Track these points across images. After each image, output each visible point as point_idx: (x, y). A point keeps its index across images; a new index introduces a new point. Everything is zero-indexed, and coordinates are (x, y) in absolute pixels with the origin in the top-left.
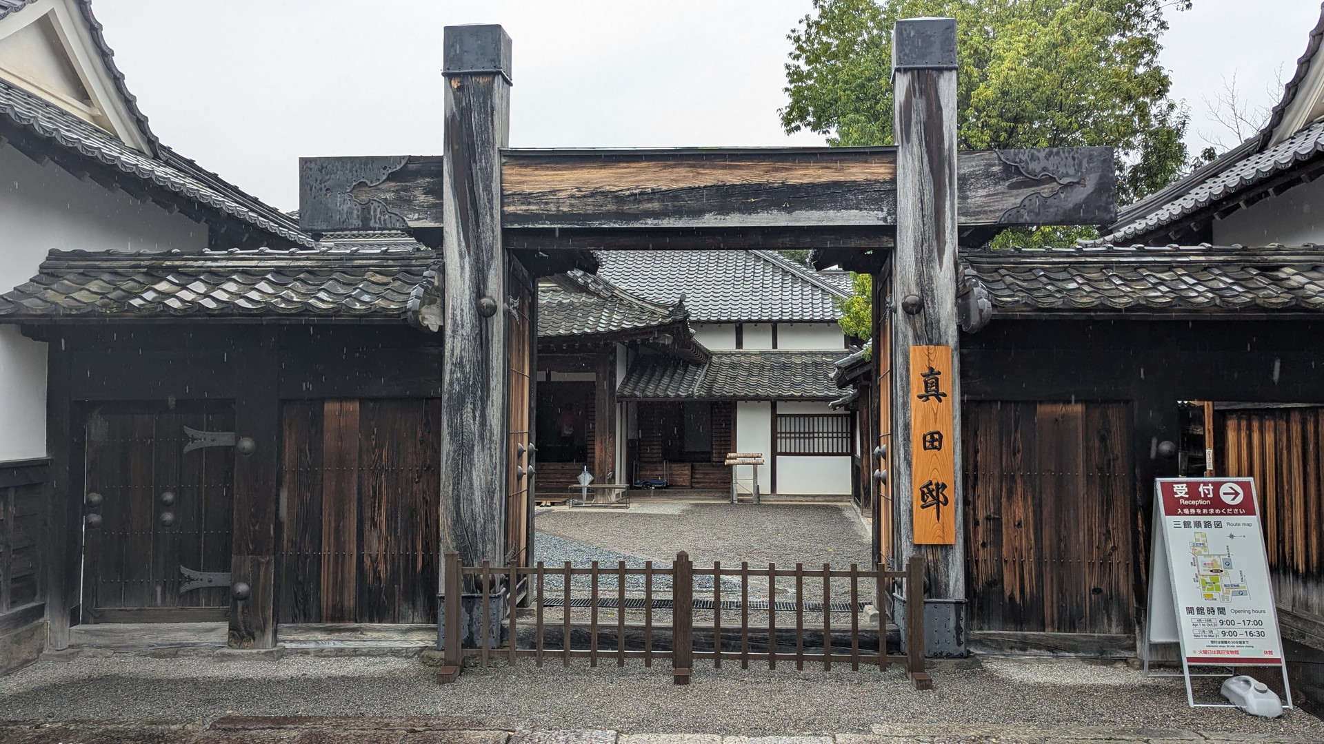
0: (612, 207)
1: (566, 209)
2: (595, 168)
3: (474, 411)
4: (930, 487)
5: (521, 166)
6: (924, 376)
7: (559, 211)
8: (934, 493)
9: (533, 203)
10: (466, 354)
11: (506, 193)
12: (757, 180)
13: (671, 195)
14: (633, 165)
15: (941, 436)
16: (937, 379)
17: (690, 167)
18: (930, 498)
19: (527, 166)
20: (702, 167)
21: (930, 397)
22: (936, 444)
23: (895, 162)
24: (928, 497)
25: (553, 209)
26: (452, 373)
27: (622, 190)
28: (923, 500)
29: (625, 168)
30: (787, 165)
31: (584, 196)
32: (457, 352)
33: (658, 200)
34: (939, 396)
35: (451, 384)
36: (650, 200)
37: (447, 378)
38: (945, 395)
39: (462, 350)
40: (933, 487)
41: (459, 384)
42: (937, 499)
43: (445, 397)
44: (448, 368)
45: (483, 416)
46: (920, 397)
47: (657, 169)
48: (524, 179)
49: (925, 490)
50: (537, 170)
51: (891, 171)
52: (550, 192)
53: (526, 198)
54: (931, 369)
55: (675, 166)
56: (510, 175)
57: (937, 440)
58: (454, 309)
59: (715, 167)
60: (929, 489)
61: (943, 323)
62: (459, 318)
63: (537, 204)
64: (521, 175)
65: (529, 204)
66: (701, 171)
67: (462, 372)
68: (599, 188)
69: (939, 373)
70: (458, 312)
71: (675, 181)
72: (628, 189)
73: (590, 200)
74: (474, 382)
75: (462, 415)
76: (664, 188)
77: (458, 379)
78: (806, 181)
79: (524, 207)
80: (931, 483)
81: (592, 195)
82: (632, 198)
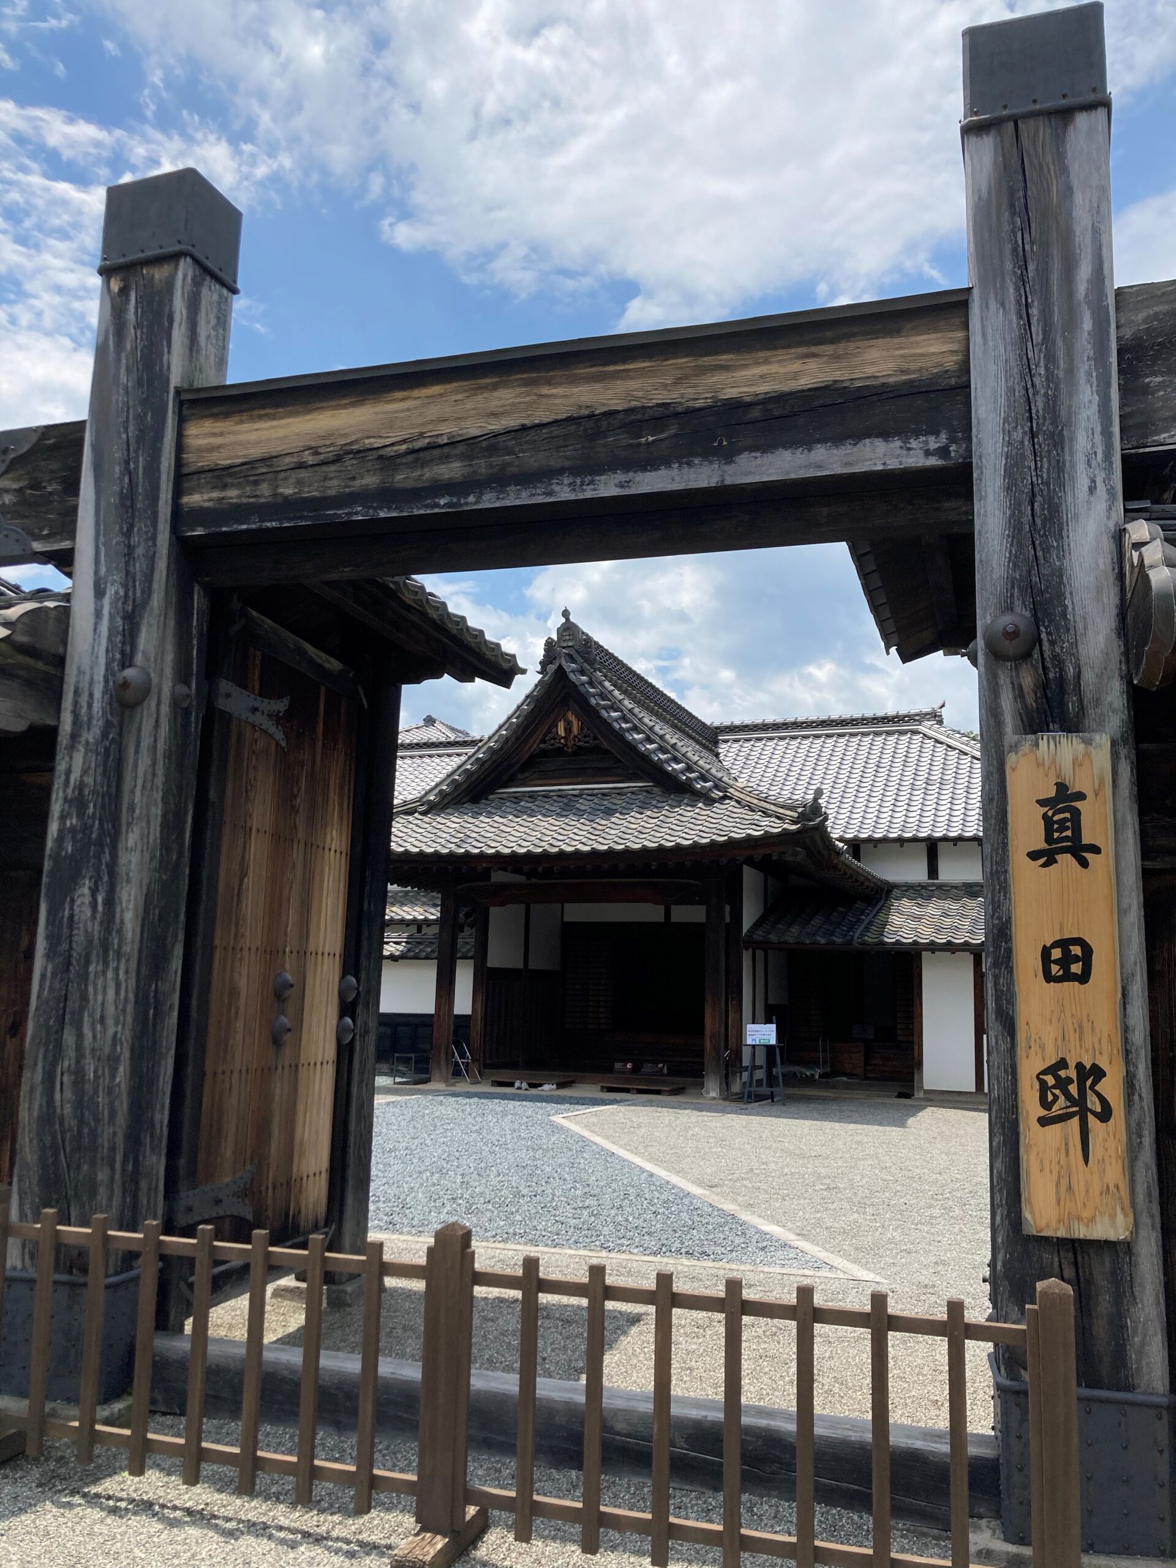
0: (370, 480)
1: (288, 491)
2: (345, 407)
3: (94, 892)
4: (1062, 1073)
5: (215, 416)
6: (1042, 803)
7: (275, 495)
8: (1073, 1089)
9: (233, 485)
10: (89, 780)
11: (185, 470)
12: (660, 397)
13: (484, 444)
14: (415, 393)
15: (1087, 951)
16: (1076, 814)
17: (525, 385)
18: (1062, 1101)
19: (226, 415)
20: (549, 383)
21: (1058, 857)
22: (1076, 968)
23: (966, 326)
24: (1056, 1098)
25: (267, 493)
26: (63, 818)
27: (392, 445)
28: (1045, 1104)
29: (402, 400)
30: (724, 358)
31: (323, 463)
32: (75, 775)
33: (463, 457)
34: (1081, 851)
35: (60, 839)
36: (445, 459)
37: (53, 828)
38: (1096, 850)
39: (85, 772)
40: (1072, 1073)
41: (74, 838)
42: (1080, 1102)
43: (47, 865)
44: (56, 808)
45: (110, 902)
46: (1033, 855)
47: (459, 397)
48: (218, 441)
49: (1050, 1080)
50: (242, 422)
51: (955, 347)
52: (263, 460)
53: (221, 475)
54: (1061, 787)
55: (495, 387)
56: (197, 436)
57: (1076, 959)
58: (77, 693)
59: (574, 381)
60: (1057, 1078)
61: (1089, 676)
62: (84, 710)
63: (239, 486)
64: (214, 435)
65: (224, 487)
66: (545, 391)
67: (81, 816)
68: (351, 443)
69: (1081, 796)
70: (84, 700)
71: (494, 415)
72: (404, 441)
73: (333, 468)
74: (100, 836)
75: (73, 901)
76: (474, 432)
77: (72, 829)
78: (763, 388)
79: (215, 495)
80: (1062, 1064)
81: (338, 459)
82: (410, 458)
